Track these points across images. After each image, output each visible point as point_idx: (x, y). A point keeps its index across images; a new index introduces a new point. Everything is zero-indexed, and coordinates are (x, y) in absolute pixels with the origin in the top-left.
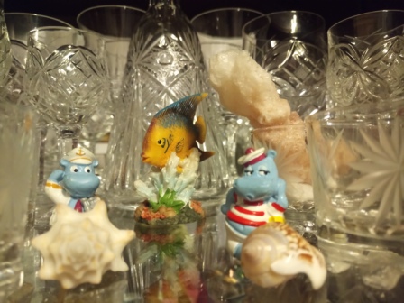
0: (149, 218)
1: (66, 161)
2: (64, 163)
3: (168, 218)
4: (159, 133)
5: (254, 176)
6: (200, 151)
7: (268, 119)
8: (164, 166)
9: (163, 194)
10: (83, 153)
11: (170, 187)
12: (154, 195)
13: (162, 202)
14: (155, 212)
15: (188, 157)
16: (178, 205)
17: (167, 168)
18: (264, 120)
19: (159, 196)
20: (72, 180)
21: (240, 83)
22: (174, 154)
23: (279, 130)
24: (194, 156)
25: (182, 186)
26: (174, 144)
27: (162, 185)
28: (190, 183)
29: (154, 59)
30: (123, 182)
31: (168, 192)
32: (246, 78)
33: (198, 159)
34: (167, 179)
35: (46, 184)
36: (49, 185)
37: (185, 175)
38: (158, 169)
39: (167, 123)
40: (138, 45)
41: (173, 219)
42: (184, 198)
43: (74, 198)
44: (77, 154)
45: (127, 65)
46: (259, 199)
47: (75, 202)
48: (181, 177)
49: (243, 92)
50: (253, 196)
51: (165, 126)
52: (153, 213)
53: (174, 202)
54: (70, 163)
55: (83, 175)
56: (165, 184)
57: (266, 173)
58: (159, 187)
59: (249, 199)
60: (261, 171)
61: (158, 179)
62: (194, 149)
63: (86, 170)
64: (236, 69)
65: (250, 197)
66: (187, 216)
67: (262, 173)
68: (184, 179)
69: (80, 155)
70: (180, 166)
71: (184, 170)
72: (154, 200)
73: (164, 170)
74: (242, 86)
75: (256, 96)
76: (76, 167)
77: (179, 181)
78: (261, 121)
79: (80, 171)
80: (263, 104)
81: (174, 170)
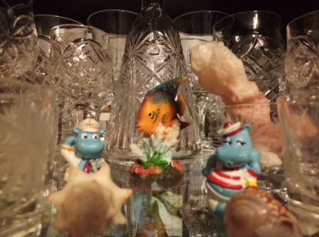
0: (141, 174)
1: (78, 129)
2: (76, 131)
3: (156, 174)
4: (150, 108)
5: (232, 146)
6: (180, 122)
7: (240, 98)
9: (151, 155)
10: (91, 123)
11: (157, 150)
12: (145, 155)
13: (151, 161)
14: (145, 169)
15: (171, 126)
16: (163, 164)
17: (155, 135)
18: (237, 98)
19: (148, 157)
20: (83, 145)
21: (217, 69)
22: (160, 124)
23: (248, 107)
24: (176, 126)
25: (166, 150)
26: (161, 116)
27: (151, 148)
28: (172, 147)
29: (145, 50)
30: (121, 144)
31: (155, 153)
32: (222, 64)
33: (179, 128)
34: (155, 143)
35: (62, 148)
36: (64, 148)
37: (168, 140)
38: (147, 135)
39: (155, 100)
40: (134, 40)
41: (160, 175)
42: (168, 158)
43: (83, 159)
44: (87, 124)
45: (125, 55)
46: (236, 166)
47: (84, 162)
48: (166, 142)
49: (219, 76)
50: (232, 163)
51: (155, 102)
52: (144, 170)
53: (161, 161)
54: (81, 131)
55: (91, 141)
57: (242, 144)
58: (149, 150)
59: (228, 166)
60: (238, 142)
61: (148, 143)
62: (176, 120)
64: (214, 57)
65: (229, 164)
66: (170, 173)
67: (239, 144)
68: (168, 144)
69: (89, 125)
70: (165, 133)
71: (168, 136)
72: (145, 159)
73: (152, 136)
74: (218, 71)
75: (230, 79)
77: (164, 145)
78: (234, 100)
79: (89, 138)
80: (236, 86)
81: (160, 137)
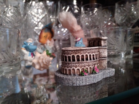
2: (25, 43)
7: (76, 31)
8: (45, 43)
15: (50, 41)
17: (47, 44)
18: (75, 31)
21: (69, 21)
23: (78, 33)
25: (50, 49)
35: (21, 49)
36: (22, 49)
43: (30, 52)
47: (31, 53)
49: (70, 23)
54: (27, 43)
55: (32, 46)
56: (46, 48)
63: (32, 44)
64: (67, 17)
69: (30, 40)
76: (29, 44)
78: (74, 31)
